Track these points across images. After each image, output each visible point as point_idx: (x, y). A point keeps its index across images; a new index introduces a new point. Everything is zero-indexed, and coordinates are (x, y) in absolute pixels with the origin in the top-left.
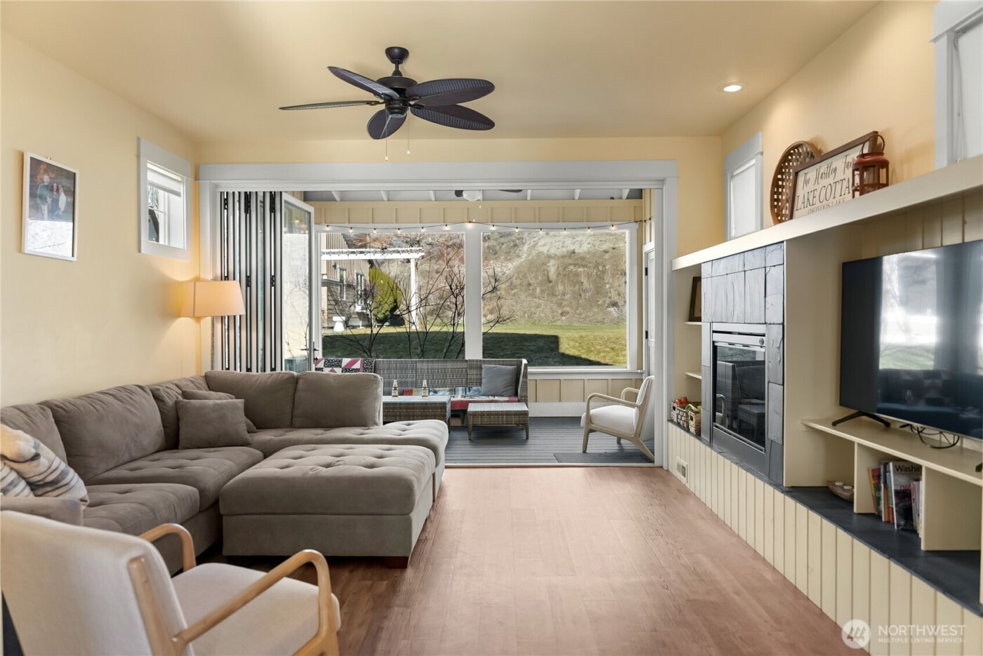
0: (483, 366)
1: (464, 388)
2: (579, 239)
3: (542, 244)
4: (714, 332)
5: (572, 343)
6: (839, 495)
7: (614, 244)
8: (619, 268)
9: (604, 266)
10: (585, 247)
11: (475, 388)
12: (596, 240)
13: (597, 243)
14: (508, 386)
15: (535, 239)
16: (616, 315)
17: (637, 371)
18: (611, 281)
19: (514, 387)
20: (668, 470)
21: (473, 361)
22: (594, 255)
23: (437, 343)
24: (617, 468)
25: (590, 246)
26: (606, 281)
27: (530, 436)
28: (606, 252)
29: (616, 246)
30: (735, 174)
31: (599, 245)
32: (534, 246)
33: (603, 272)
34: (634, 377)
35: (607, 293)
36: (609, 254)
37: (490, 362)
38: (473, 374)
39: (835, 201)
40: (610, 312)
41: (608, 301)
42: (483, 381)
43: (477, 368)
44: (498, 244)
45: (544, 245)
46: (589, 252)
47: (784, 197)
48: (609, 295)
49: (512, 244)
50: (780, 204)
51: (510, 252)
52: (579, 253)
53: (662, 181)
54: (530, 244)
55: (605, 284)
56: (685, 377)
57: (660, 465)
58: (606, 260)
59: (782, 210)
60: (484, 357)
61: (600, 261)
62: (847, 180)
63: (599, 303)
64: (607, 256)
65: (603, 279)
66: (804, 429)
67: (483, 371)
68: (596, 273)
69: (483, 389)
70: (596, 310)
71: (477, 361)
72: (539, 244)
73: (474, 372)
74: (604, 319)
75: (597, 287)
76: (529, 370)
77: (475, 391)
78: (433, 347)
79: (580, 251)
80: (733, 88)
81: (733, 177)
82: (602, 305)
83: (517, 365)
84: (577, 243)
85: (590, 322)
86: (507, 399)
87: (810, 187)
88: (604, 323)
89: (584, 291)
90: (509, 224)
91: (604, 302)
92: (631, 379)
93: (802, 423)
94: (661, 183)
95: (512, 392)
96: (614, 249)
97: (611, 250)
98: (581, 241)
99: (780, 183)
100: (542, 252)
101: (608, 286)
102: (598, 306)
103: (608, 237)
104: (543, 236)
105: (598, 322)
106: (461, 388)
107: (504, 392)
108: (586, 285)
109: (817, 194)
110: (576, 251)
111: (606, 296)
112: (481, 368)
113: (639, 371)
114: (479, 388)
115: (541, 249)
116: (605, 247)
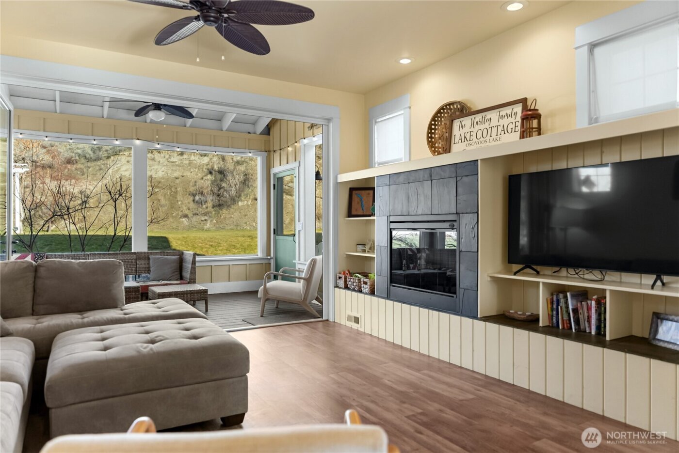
0: (151, 257)
1: (134, 276)
2: (155, 167)
3: (124, 170)
4: (391, 222)
5: (179, 242)
6: (517, 318)
7: (183, 173)
8: (188, 191)
9: (176, 188)
10: (160, 174)
11: (143, 275)
12: (169, 170)
13: (170, 172)
14: (174, 272)
15: (118, 166)
16: (187, 224)
17: (267, 257)
18: (182, 199)
19: (179, 273)
20: (334, 322)
21: (141, 253)
22: (168, 180)
23: (62, 243)
24: (301, 324)
25: (163, 173)
26: (179, 199)
27: (209, 309)
28: (177, 178)
29: (185, 174)
30: (377, 121)
31: (171, 173)
32: (117, 171)
33: (176, 193)
34: (264, 262)
35: (180, 207)
36: (179, 179)
37: (156, 254)
38: (142, 264)
39: (492, 139)
40: (183, 221)
41: (180, 213)
42: (151, 269)
43: (145, 259)
44: (85, 167)
45: (126, 171)
46: (163, 178)
47: (437, 136)
48: (181, 209)
49: (98, 168)
50: (433, 140)
51: (96, 174)
52: (155, 178)
53: (329, 120)
54: (114, 169)
55: (178, 201)
56: (345, 256)
57: (327, 319)
58: (177, 184)
59: (435, 144)
60: (149, 250)
61: (172, 184)
62: (502, 126)
63: (174, 215)
64: (177, 181)
65: (176, 198)
66: (489, 279)
67: (151, 261)
68: (170, 193)
69: (151, 276)
70: (171, 220)
71: (145, 253)
72: (121, 170)
73: (143, 262)
74: (178, 226)
75: (171, 203)
76: (196, 259)
77: (144, 277)
78: (59, 247)
79: (156, 176)
80: (405, 61)
81: (376, 122)
82: (175, 217)
83: (179, 255)
84: (153, 171)
85: (168, 228)
86: (179, 282)
87: (467, 129)
88: (178, 229)
89: (162, 206)
90: (172, 144)
91: (178, 214)
92: (262, 264)
93: (488, 276)
94: (327, 121)
95: (178, 276)
96: (183, 176)
97: (181, 177)
98: (157, 169)
99: (433, 127)
100: (125, 176)
101: (180, 203)
102: (173, 217)
103: (178, 167)
104: (125, 164)
105: (173, 229)
106: (131, 276)
107: (172, 276)
108: (163, 202)
109: (474, 134)
110: (153, 176)
111: (179, 210)
112: (149, 259)
113: (269, 257)
114: (148, 275)
115: (123, 173)
116: (176, 174)
